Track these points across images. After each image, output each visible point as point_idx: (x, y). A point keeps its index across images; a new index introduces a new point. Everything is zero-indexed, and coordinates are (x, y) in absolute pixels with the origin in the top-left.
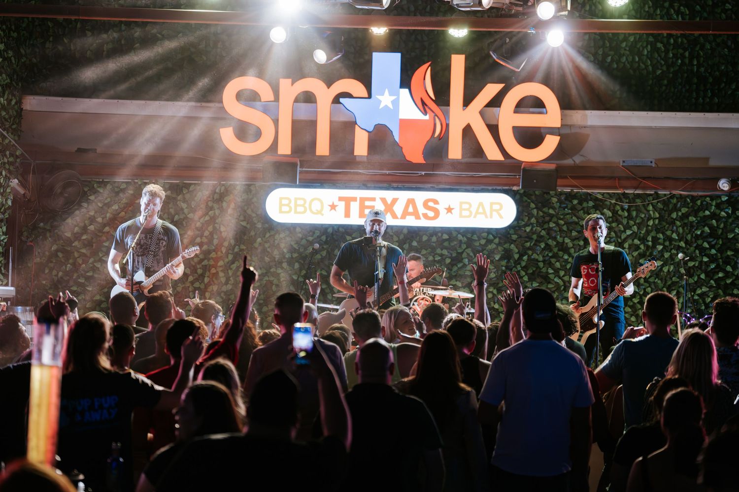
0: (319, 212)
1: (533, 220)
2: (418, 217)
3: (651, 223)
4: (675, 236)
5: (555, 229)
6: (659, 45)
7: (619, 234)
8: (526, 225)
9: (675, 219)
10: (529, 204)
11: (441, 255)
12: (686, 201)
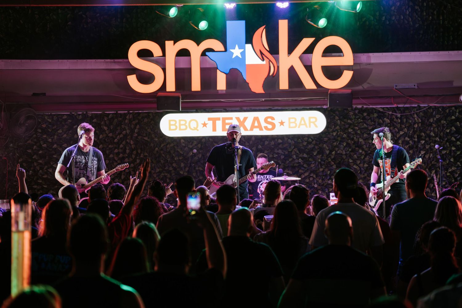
0: (196, 129)
1: (338, 127)
2: (261, 129)
3: (416, 126)
4: (432, 134)
5: (353, 133)
6: (417, 7)
7: (395, 134)
8: (333, 131)
9: (432, 123)
10: (335, 116)
11: (278, 154)
12: (438, 110)
